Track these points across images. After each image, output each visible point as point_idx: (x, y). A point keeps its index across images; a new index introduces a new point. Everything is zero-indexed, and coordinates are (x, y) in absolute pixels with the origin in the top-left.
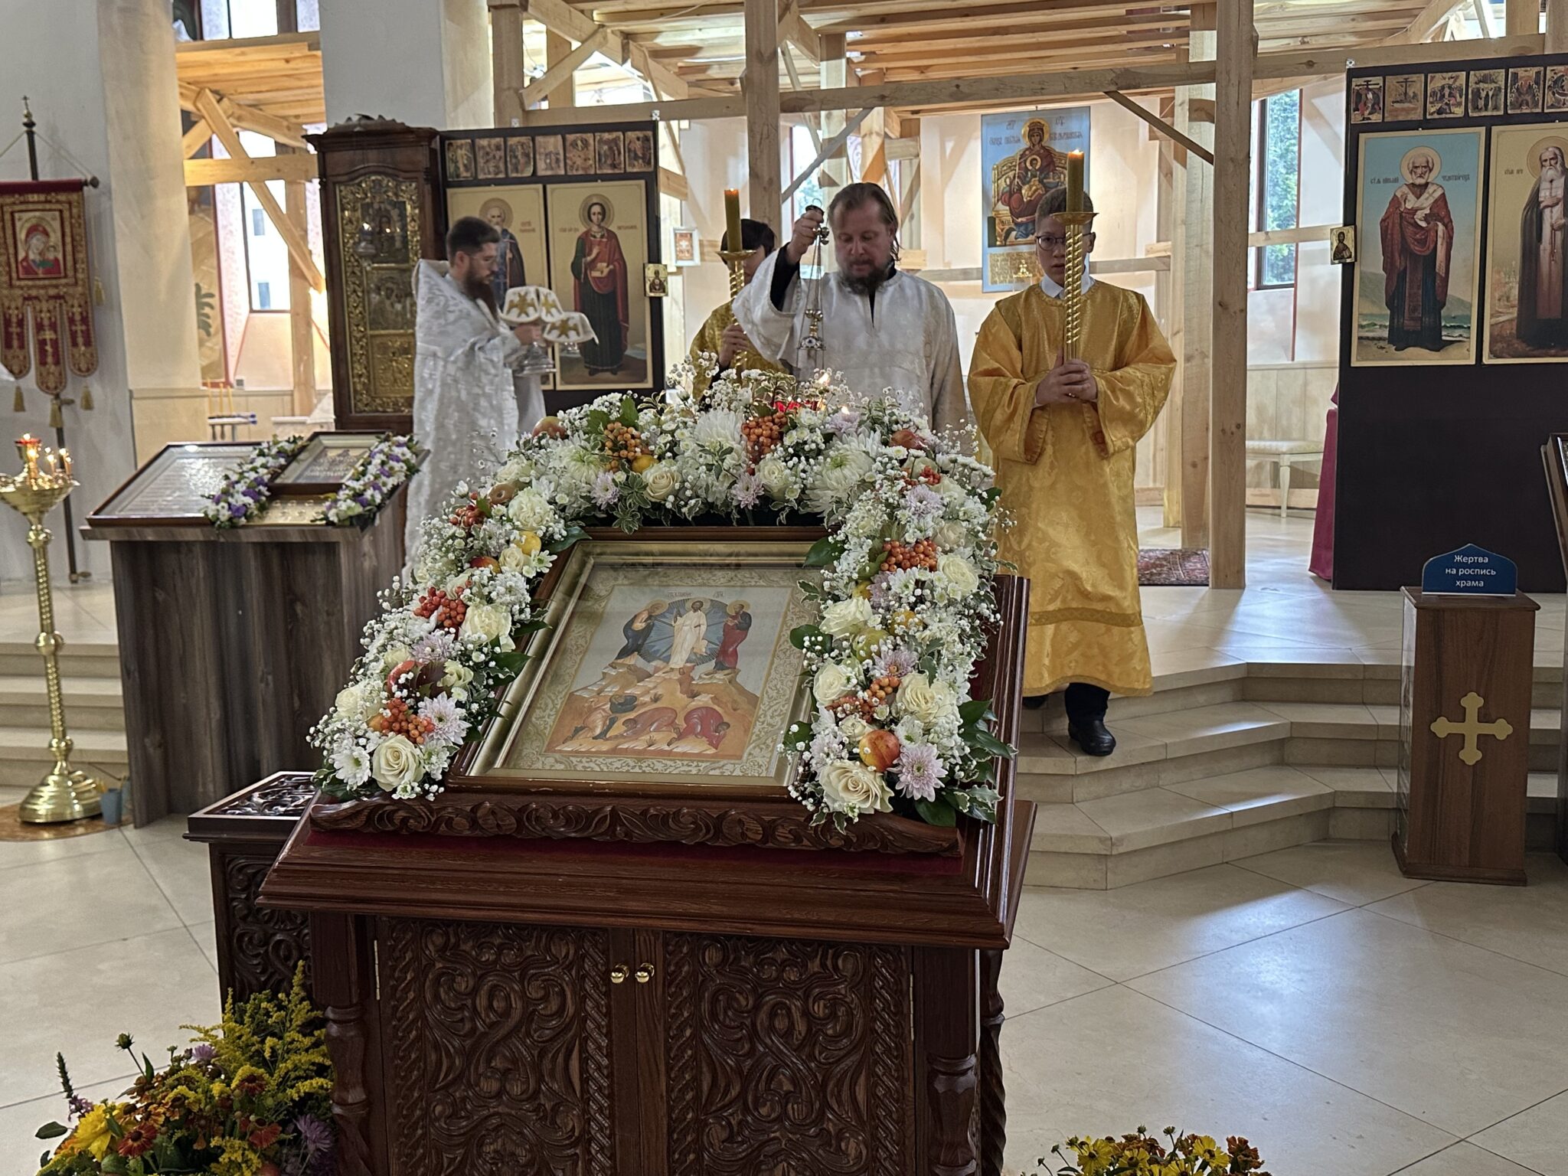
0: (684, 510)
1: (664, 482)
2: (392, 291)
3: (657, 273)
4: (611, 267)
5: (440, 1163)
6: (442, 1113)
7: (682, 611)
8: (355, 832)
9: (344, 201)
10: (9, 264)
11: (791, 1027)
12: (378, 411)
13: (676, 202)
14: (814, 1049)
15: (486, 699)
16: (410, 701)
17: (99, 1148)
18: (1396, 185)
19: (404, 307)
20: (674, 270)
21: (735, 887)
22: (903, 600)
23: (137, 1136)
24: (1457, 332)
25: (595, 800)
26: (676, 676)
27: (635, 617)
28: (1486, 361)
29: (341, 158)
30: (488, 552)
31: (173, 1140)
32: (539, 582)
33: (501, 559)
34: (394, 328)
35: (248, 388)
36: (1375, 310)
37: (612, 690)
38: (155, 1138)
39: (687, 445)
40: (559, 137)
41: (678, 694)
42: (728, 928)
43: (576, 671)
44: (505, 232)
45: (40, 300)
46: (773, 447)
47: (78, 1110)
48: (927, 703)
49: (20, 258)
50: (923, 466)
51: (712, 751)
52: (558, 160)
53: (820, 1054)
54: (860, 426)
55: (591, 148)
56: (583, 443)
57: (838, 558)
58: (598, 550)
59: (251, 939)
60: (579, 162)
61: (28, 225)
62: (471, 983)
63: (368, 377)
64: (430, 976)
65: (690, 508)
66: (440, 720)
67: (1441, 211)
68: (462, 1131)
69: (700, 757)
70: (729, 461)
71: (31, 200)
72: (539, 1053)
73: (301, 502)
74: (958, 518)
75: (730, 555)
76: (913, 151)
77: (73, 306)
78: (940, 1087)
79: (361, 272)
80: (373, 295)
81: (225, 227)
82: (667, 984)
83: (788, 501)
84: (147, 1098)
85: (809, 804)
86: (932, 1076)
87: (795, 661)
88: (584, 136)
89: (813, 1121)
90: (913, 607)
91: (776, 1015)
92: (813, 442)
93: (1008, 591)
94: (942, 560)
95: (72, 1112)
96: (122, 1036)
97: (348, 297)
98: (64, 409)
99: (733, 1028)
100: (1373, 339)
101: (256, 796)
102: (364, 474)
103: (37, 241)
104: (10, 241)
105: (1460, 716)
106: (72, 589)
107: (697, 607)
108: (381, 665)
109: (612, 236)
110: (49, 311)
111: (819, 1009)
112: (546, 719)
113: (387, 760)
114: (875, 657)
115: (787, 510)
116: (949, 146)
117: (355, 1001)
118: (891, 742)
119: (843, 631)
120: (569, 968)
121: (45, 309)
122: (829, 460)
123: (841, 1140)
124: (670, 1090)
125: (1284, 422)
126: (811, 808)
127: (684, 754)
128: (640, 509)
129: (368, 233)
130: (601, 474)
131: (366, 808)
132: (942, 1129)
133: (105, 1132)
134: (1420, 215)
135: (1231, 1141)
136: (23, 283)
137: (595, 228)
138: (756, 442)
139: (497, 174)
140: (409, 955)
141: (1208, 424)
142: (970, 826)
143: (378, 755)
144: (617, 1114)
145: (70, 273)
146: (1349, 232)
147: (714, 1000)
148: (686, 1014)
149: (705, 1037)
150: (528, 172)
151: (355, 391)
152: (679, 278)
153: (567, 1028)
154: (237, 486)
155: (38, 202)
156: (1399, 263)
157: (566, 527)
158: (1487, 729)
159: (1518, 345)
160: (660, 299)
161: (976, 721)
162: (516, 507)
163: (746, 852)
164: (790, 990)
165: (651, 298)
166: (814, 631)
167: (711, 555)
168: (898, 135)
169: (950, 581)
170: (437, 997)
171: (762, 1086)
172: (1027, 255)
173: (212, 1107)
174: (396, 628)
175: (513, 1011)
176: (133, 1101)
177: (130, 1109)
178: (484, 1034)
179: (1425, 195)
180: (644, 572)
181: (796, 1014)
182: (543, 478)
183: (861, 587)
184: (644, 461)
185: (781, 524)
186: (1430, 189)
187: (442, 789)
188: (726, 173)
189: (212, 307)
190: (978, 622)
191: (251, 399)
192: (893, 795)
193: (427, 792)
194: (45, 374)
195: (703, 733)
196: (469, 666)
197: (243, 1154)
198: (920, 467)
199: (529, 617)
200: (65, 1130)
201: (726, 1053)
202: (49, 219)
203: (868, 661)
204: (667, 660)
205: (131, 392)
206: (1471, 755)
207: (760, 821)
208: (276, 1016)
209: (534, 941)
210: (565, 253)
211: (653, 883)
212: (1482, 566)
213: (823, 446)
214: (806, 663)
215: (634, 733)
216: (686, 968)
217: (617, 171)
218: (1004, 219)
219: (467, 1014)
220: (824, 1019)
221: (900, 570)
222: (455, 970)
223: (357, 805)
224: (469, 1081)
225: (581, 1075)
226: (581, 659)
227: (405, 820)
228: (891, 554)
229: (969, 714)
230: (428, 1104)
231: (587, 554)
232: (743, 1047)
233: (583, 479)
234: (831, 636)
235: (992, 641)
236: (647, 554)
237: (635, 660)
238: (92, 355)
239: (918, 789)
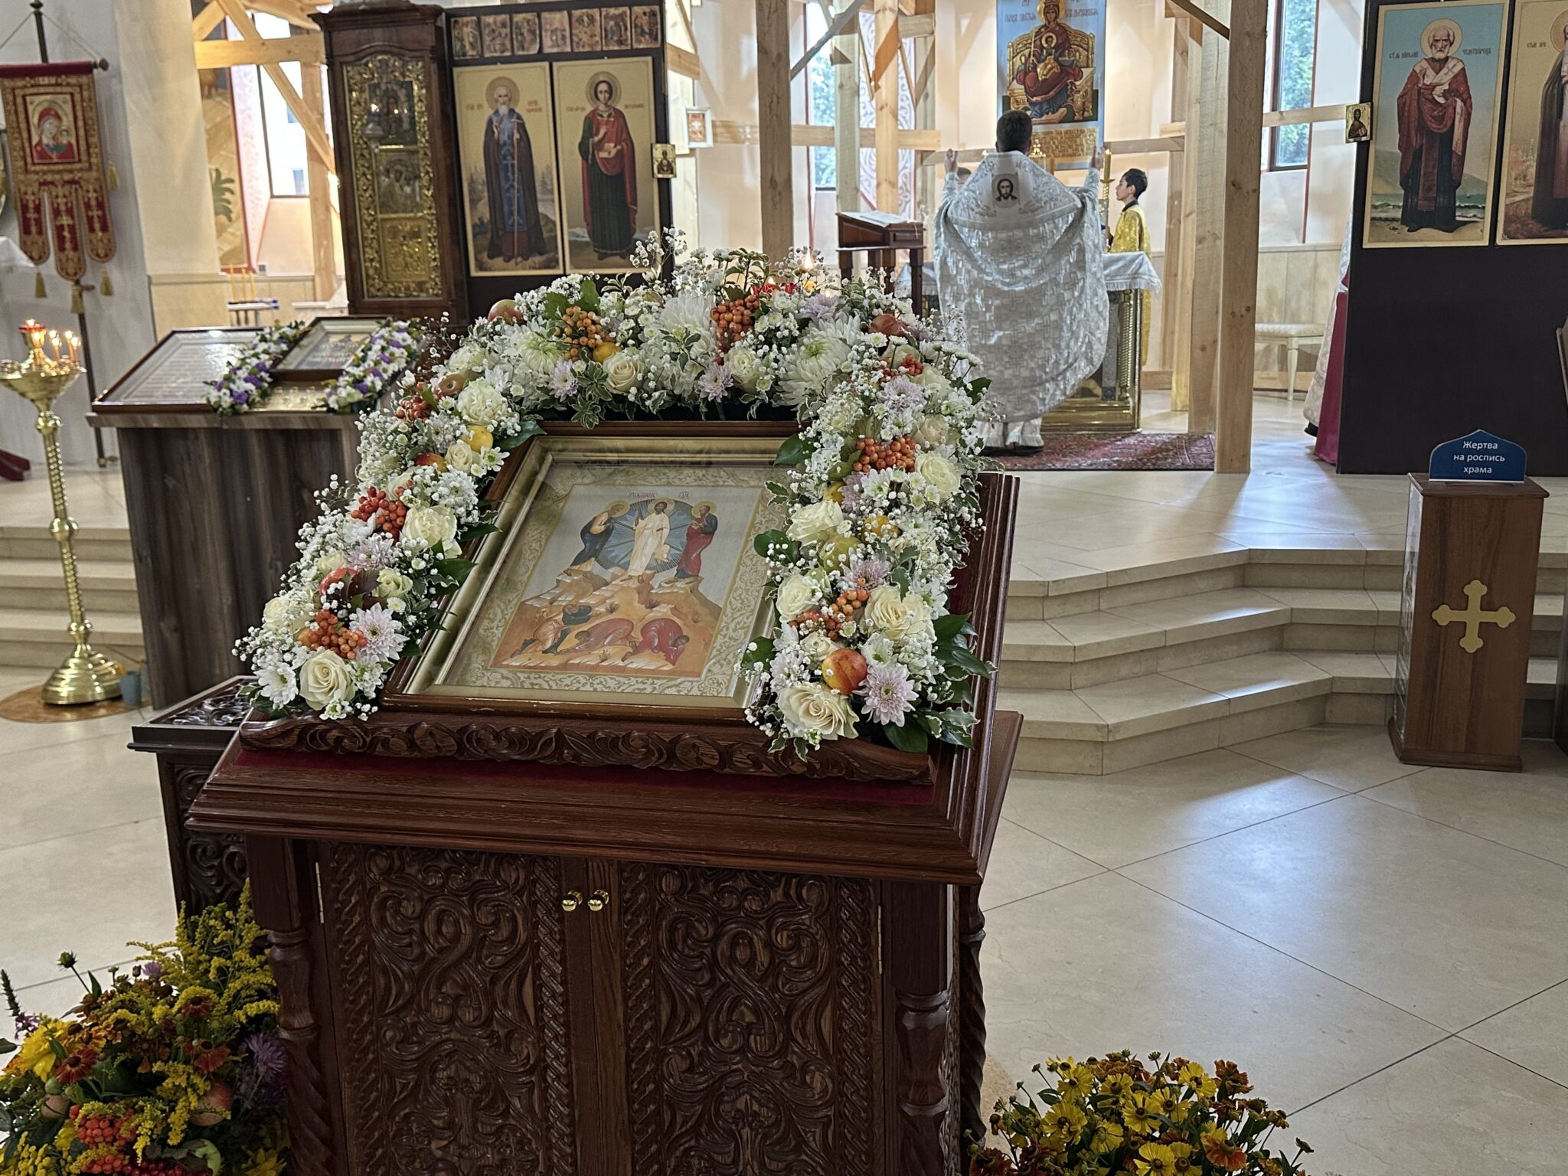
0: (648, 403)
1: (627, 372)
2: (401, 174)
3: (665, 154)
4: (619, 147)
5: (393, 1087)
6: (393, 1038)
7: (643, 512)
8: (288, 751)
9: (352, 81)
10: (23, 149)
11: (753, 956)
12: (389, 296)
13: (688, 81)
14: (777, 979)
15: (428, 609)
16: (342, 613)
17: (43, 1070)
18: (1415, 60)
19: (413, 190)
20: (687, 152)
21: (687, 816)
22: (877, 504)
23: (75, 1062)
24: (1471, 213)
25: (537, 722)
26: (634, 584)
27: (595, 518)
28: (1500, 242)
29: (347, 37)
30: (435, 449)
31: (115, 1064)
32: (491, 481)
33: (448, 456)
34: (405, 211)
35: (270, 273)
36: (1389, 190)
37: (565, 600)
38: (94, 1063)
39: (652, 332)
40: (565, 12)
41: (637, 605)
42: (681, 859)
43: (529, 578)
44: (512, 111)
45: (56, 186)
46: (743, 334)
47: (25, 1027)
48: (897, 618)
49: (34, 143)
50: (904, 355)
51: (669, 667)
52: (564, 37)
53: (784, 985)
54: (837, 310)
55: (598, 24)
56: (541, 330)
57: (809, 457)
58: (560, 446)
59: (204, 851)
60: (585, 38)
61: (40, 109)
62: (418, 908)
63: (380, 262)
64: (376, 900)
65: (655, 400)
66: (374, 633)
67: (1460, 88)
68: (413, 1057)
69: (656, 673)
70: (697, 349)
71: (42, 83)
72: (492, 978)
73: (302, 388)
74: (940, 413)
75: (700, 452)
76: (928, 28)
77: (88, 191)
78: (909, 1022)
79: (370, 154)
80: (383, 178)
81: (243, 111)
82: (624, 912)
83: (759, 393)
84: (92, 1019)
85: (767, 729)
86: (901, 1011)
87: (761, 569)
88: (590, 11)
89: (775, 1055)
90: (887, 511)
91: (738, 944)
92: (786, 328)
93: (994, 489)
94: (921, 459)
95: (19, 1030)
96: (64, 955)
97: (358, 180)
98: (85, 295)
99: (693, 957)
100: (1386, 220)
101: (207, 706)
102: (364, 359)
103: (49, 125)
104: (23, 126)
105: (1463, 604)
106: (100, 473)
107: (661, 507)
108: (313, 572)
109: (620, 115)
110: (65, 196)
111: (782, 940)
112: (495, 630)
113: (316, 678)
114: (844, 567)
115: (758, 403)
116: (965, 23)
117: (296, 926)
118: (857, 662)
119: (811, 538)
120: (520, 894)
121: (61, 194)
122: (803, 348)
123: (806, 1073)
124: (627, 1019)
125: (1293, 305)
126: (769, 733)
127: (639, 670)
128: (601, 401)
129: (376, 114)
130: (559, 364)
131: (297, 727)
132: (910, 1067)
133: (47, 1053)
134: (1438, 90)
135: (1220, 1065)
136: (38, 168)
137: (602, 107)
138: (726, 329)
139: (503, 52)
140: (352, 878)
141: (1217, 307)
142: (942, 751)
143: (306, 670)
144: (573, 1042)
145: (84, 158)
146: (1366, 109)
147: (672, 929)
148: (643, 943)
149: (665, 966)
150: (534, 50)
151: (368, 276)
152: (691, 161)
153: (519, 954)
154: (239, 373)
155: (49, 85)
156: (1415, 141)
157: (522, 421)
158: (1489, 617)
159: (1535, 227)
160: (668, 180)
161: (954, 635)
162: (466, 400)
163: (702, 778)
164: (751, 919)
165: (659, 179)
166: (780, 537)
167: (681, 452)
168: (913, 12)
169: (928, 483)
170: (383, 920)
171: (722, 1017)
172: (1042, 136)
173: (155, 1030)
174: (330, 532)
175: (463, 937)
176: (79, 1020)
177: (75, 1029)
178: (433, 960)
179: (1445, 70)
180: (609, 470)
181: (758, 945)
182: (498, 369)
183: (833, 489)
184: (605, 349)
185: (751, 418)
186: (1450, 63)
187: (375, 709)
188: (738, 51)
189: (232, 192)
190: (958, 527)
191: (275, 285)
192: (858, 720)
193: (359, 712)
194: (64, 260)
195: (661, 647)
196: (408, 575)
197: (188, 1078)
198: (901, 355)
199: (477, 520)
200: (14, 1047)
201: (687, 983)
202: (60, 103)
203: (834, 572)
204: (625, 567)
205: (149, 277)
206: (1472, 643)
207: (715, 745)
208: (223, 935)
209: (482, 866)
210: (572, 132)
211: (601, 811)
212: (1491, 452)
213: (797, 333)
214: (769, 573)
215: (587, 647)
216: (642, 896)
217: (624, 48)
218: (1018, 98)
219: (415, 938)
220: (789, 950)
221: (873, 471)
222: (401, 894)
223: (286, 725)
224: (419, 1005)
225: (535, 1004)
226: (534, 566)
227: (339, 740)
228: (864, 453)
229: (944, 631)
230: (379, 1029)
231: (546, 451)
232: (703, 977)
233: (541, 369)
234: (800, 543)
235: (975, 546)
236: (611, 451)
237: (591, 566)
238: (109, 241)
239: (886, 714)
